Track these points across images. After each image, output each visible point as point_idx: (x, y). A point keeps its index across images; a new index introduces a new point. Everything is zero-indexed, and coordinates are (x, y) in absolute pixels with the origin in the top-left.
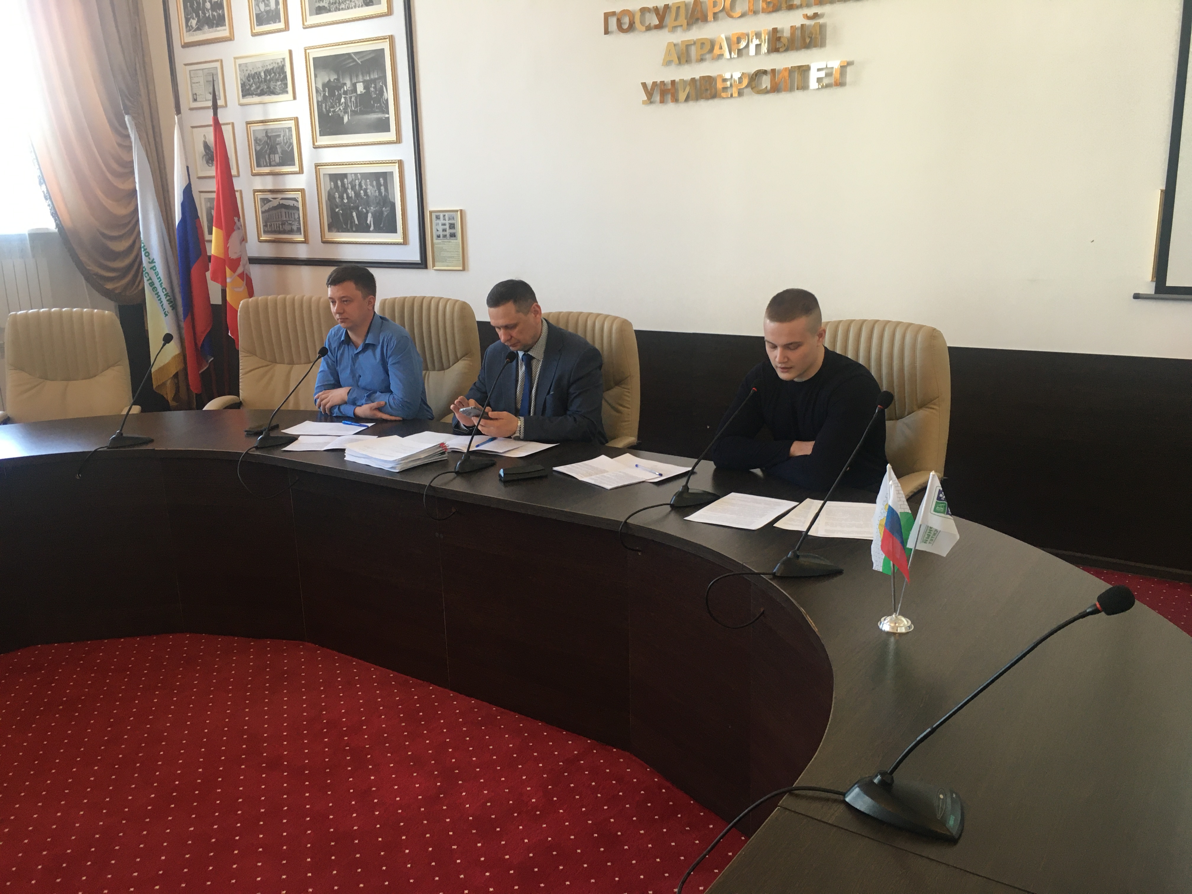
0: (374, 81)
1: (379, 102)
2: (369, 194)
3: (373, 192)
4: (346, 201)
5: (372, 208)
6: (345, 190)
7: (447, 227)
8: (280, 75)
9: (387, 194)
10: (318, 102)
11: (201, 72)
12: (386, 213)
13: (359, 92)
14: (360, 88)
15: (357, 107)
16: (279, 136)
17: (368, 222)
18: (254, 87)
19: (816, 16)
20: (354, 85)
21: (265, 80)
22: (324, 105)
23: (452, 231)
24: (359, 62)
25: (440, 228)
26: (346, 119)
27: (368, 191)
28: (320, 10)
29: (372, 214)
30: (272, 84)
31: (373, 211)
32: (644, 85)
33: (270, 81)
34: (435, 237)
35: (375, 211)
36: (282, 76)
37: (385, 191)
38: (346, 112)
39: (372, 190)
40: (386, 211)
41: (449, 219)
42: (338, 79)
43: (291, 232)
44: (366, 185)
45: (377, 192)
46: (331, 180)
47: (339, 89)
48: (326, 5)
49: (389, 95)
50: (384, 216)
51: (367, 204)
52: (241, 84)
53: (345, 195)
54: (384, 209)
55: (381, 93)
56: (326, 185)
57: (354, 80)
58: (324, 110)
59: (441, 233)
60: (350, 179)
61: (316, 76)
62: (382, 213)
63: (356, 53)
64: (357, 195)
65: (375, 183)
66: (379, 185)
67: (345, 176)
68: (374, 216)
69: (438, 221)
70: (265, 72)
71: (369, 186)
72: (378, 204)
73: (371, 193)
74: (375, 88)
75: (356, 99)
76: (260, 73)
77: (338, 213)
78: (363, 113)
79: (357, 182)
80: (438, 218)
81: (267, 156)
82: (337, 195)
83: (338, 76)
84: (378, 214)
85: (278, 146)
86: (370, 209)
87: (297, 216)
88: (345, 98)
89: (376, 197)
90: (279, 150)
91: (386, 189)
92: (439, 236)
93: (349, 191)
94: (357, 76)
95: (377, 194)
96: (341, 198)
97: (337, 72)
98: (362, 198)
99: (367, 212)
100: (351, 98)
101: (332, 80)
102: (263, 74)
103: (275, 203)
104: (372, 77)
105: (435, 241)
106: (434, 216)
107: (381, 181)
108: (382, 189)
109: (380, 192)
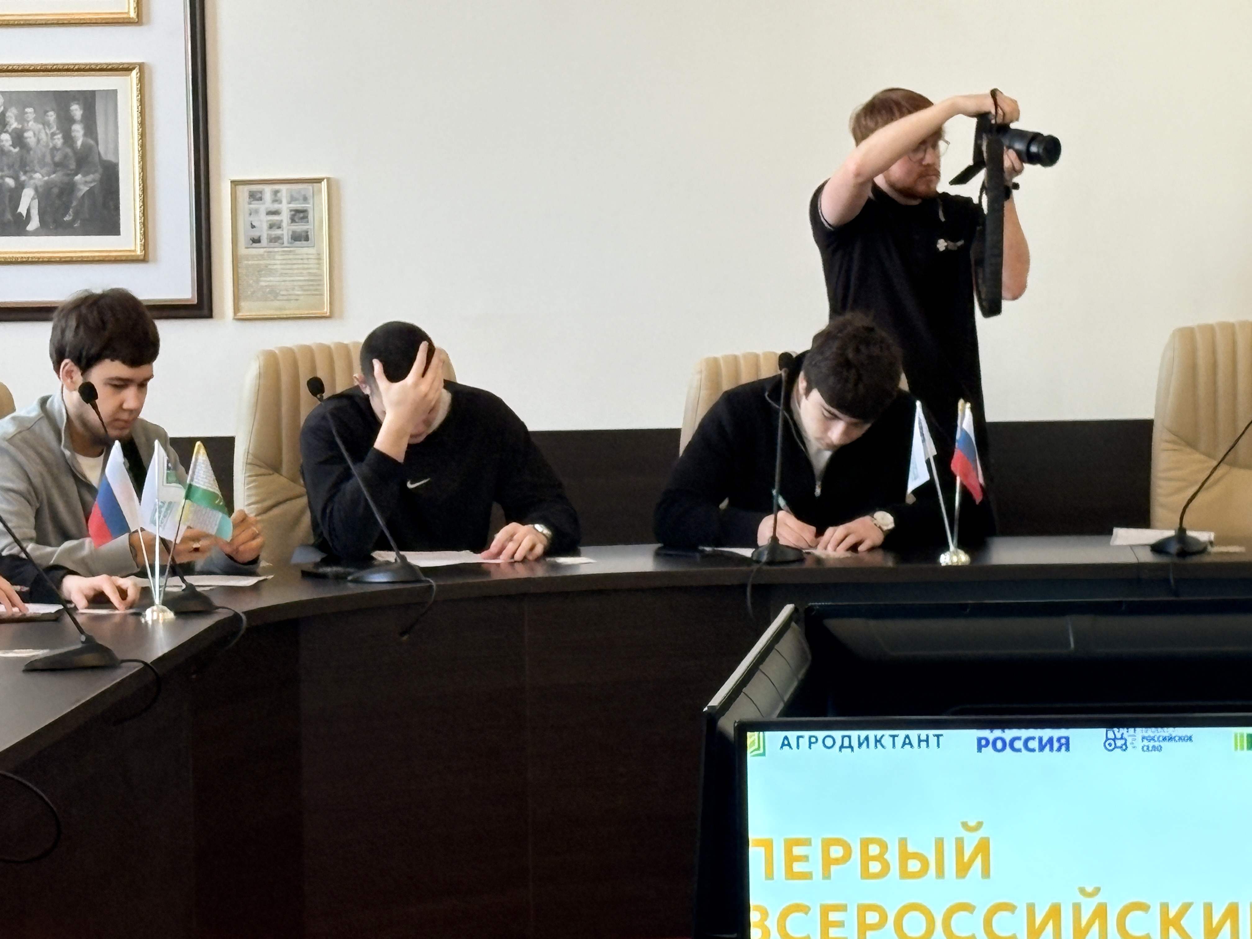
3: (43, 136)
5: (38, 176)
7: (285, 217)
9: (92, 142)
12: (84, 189)
17: (22, 209)
23: (299, 227)
25: (262, 221)
27: (29, 135)
29: (36, 189)
31: (39, 183)
34: (242, 240)
35: (46, 183)
37: (85, 135)
40: (86, 183)
41: (292, 199)
44: (21, 118)
45: (60, 136)
50: (80, 194)
54: (78, 177)
62: (68, 189)
65: (52, 116)
66: (66, 121)
69: (255, 205)
71: (31, 123)
72: (58, 166)
73: (39, 141)
80: (255, 197)
84: (56, 191)
86: (31, 178)
89: (54, 149)
92: (256, 240)
95: (59, 140)
99: (20, 186)
105: (243, 250)
106: (243, 192)
107: (77, 110)
108: (78, 131)
109: (68, 139)
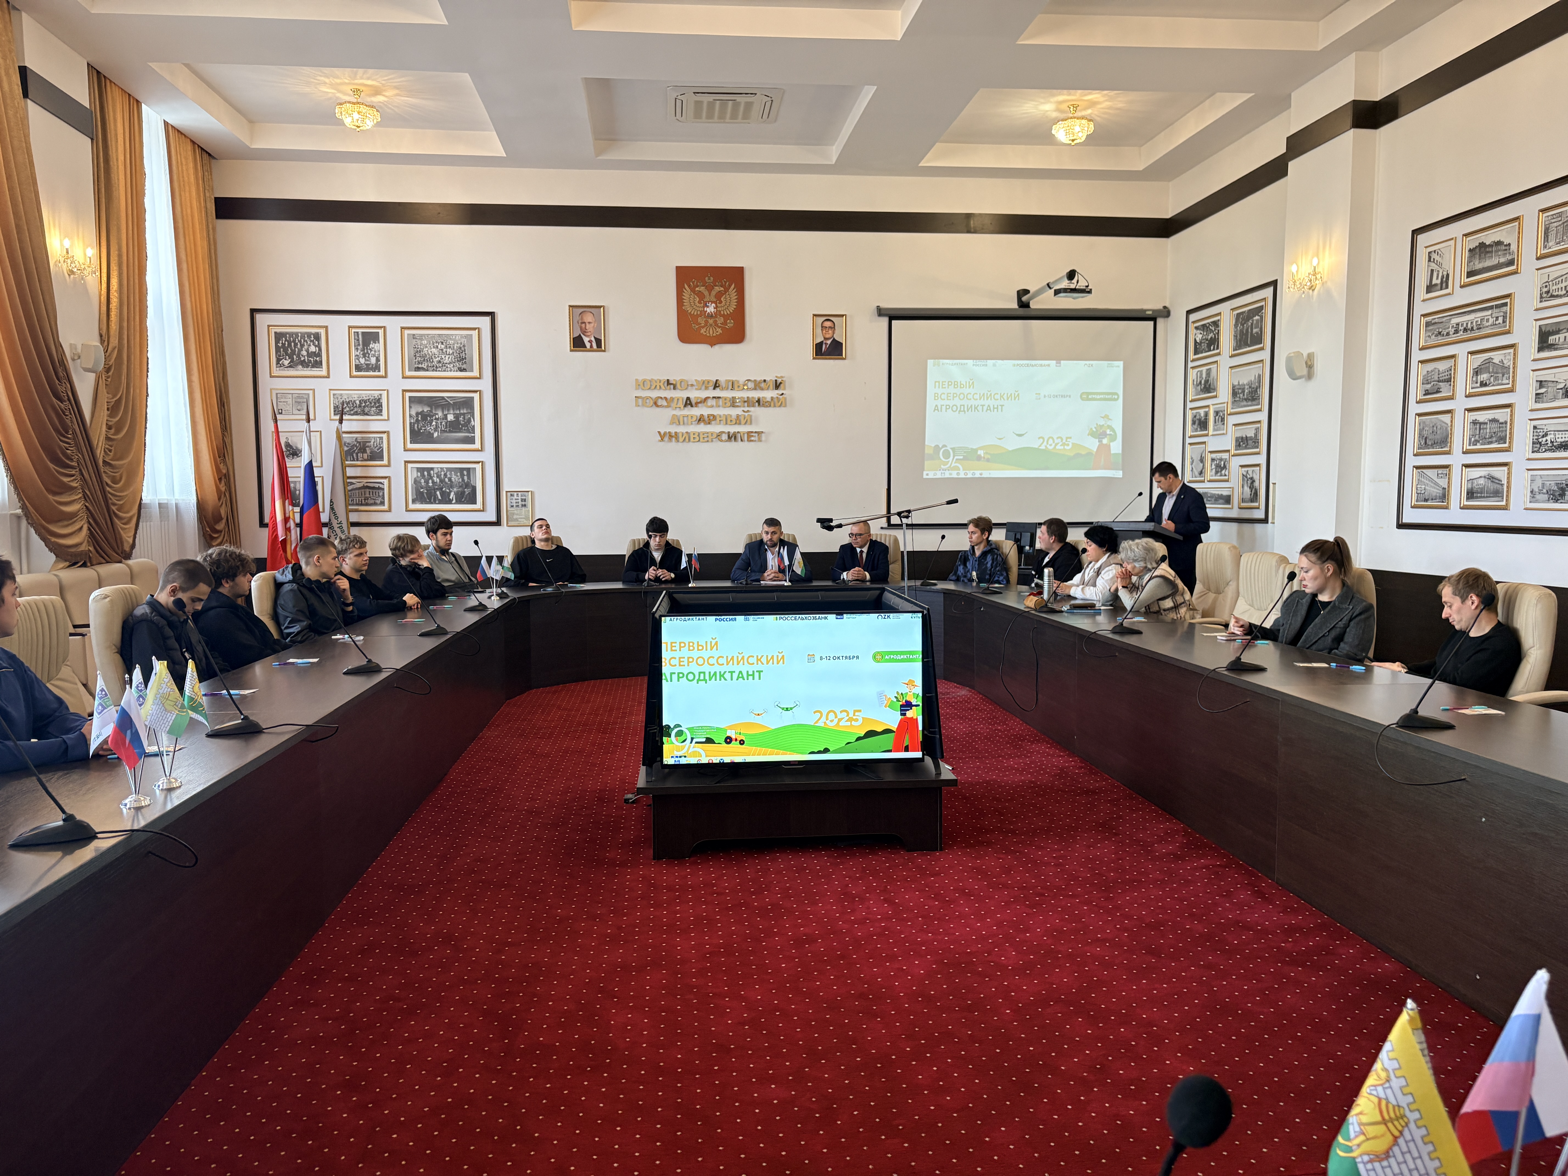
0: (464, 414)
1: (467, 426)
2: (453, 480)
4: (431, 484)
5: (455, 489)
6: (431, 478)
7: (520, 501)
8: (375, 403)
9: (469, 481)
10: (411, 423)
11: (290, 396)
13: (449, 420)
14: (450, 417)
15: (446, 428)
16: (370, 442)
17: (451, 498)
18: (347, 409)
19: (748, 411)
20: (446, 417)
21: (360, 406)
22: (416, 425)
23: (523, 503)
24: (451, 402)
25: (514, 501)
26: (436, 435)
28: (418, 369)
29: (454, 493)
30: (366, 410)
31: (455, 491)
32: (659, 432)
33: (364, 407)
34: (509, 506)
35: (457, 491)
36: (377, 405)
38: (436, 430)
39: (455, 478)
40: (468, 491)
41: (522, 496)
42: (431, 411)
43: (375, 504)
44: (451, 474)
46: (417, 471)
47: (431, 416)
48: (425, 367)
49: (476, 423)
50: (466, 494)
51: (451, 486)
52: (335, 408)
53: (430, 481)
54: (466, 490)
55: (469, 421)
56: (412, 475)
57: (446, 412)
58: (416, 428)
59: (515, 504)
60: (436, 471)
61: (410, 407)
62: (463, 493)
63: (448, 397)
64: (442, 481)
65: (459, 474)
66: (462, 475)
67: (432, 469)
68: (456, 494)
69: (512, 497)
70: (360, 401)
71: (453, 475)
72: (460, 487)
73: (455, 480)
74: (464, 418)
75: (446, 423)
76: (355, 401)
77: (422, 493)
78: (450, 432)
79: (443, 473)
80: (512, 495)
81: (354, 455)
82: (423, 481)
83: (432, 408)
84: (460, 493)
85: (367, 449)
86: (453, 489)
87: (381, 494)
88: (436, 422)
89: (459, 482)
90: (368, 452)
91: (469, 478)
92: (512, 506)
93: (435, 479)
94: (448, 410)
95: (460, 480)
96: (427, 482)
97: (430, 406)
98: (446, 483)
99: (451, 492)
100: (441, 423)
101: (425, 411)
102: (358, 402)
103: (361, 485)
104: (462, 412)
105: (509, 509)
106: (509, 494)
107: (465, 473)
108: (466, 478)
109: (463, 480)
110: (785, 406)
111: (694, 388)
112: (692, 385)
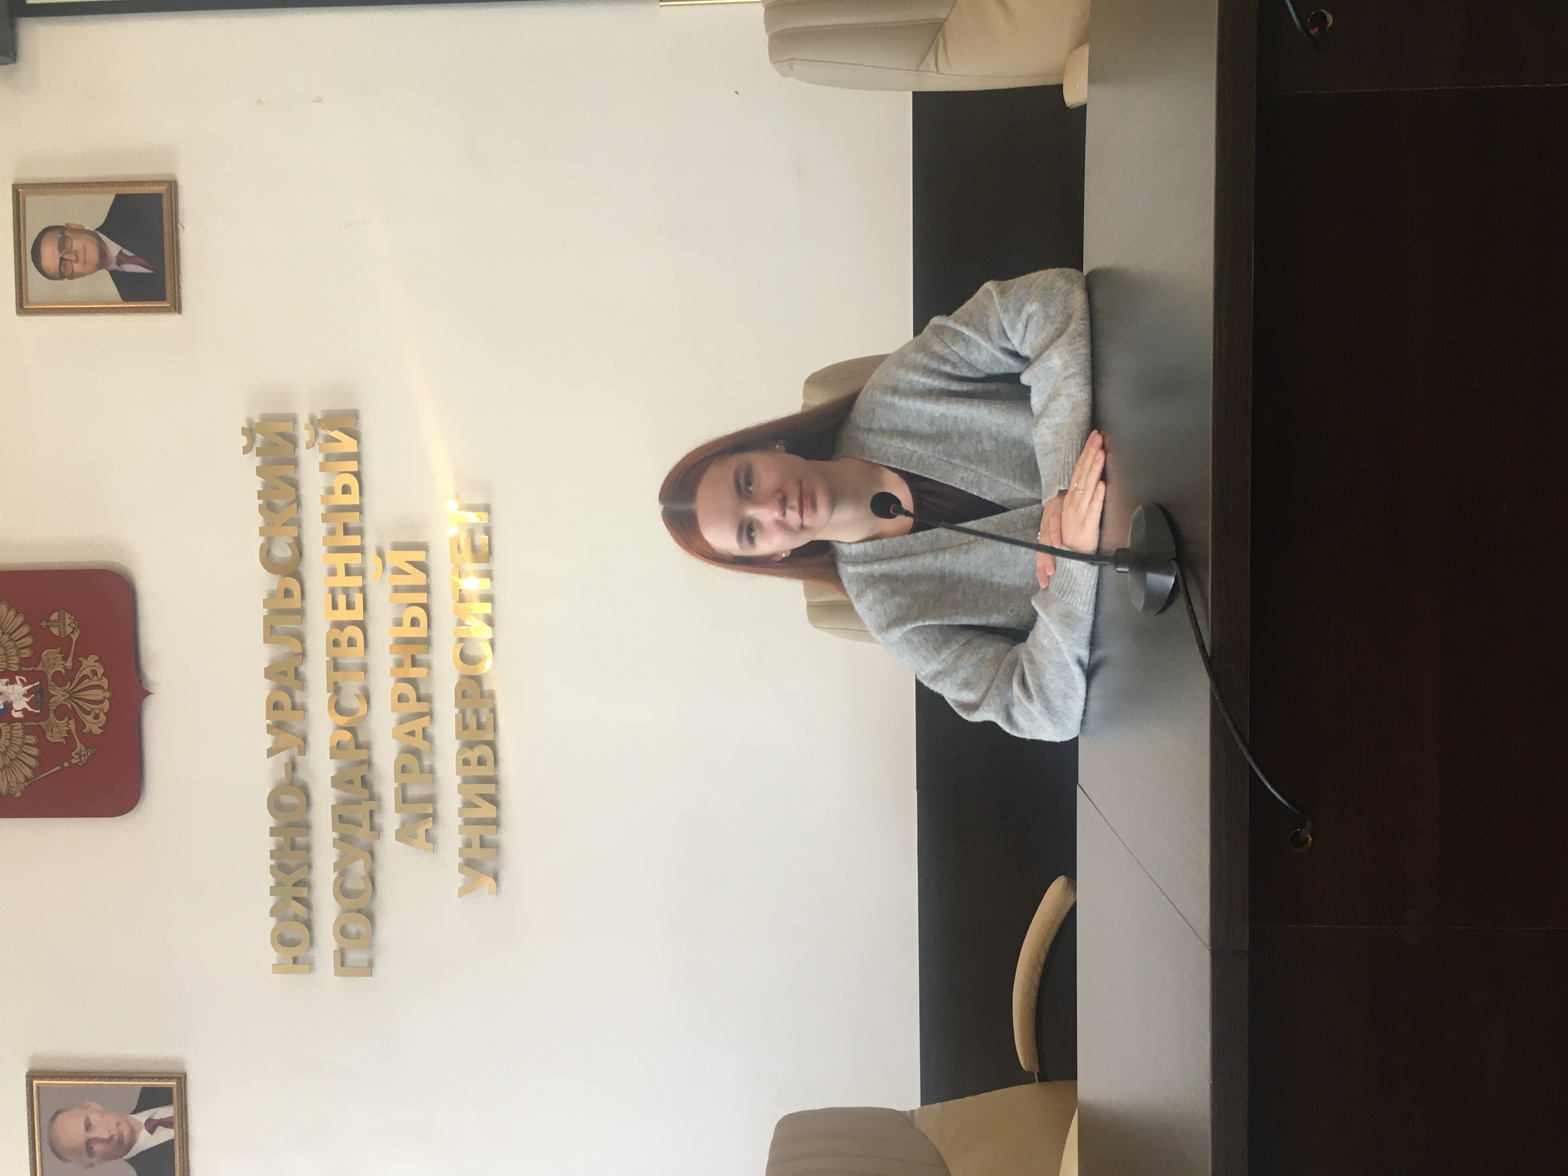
32: (466, 888)
110: (355, 415)
111: (299, 759)
112: (293, 766)
